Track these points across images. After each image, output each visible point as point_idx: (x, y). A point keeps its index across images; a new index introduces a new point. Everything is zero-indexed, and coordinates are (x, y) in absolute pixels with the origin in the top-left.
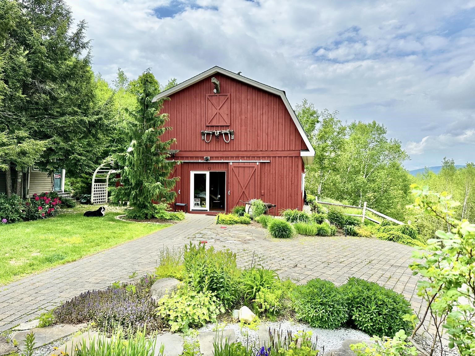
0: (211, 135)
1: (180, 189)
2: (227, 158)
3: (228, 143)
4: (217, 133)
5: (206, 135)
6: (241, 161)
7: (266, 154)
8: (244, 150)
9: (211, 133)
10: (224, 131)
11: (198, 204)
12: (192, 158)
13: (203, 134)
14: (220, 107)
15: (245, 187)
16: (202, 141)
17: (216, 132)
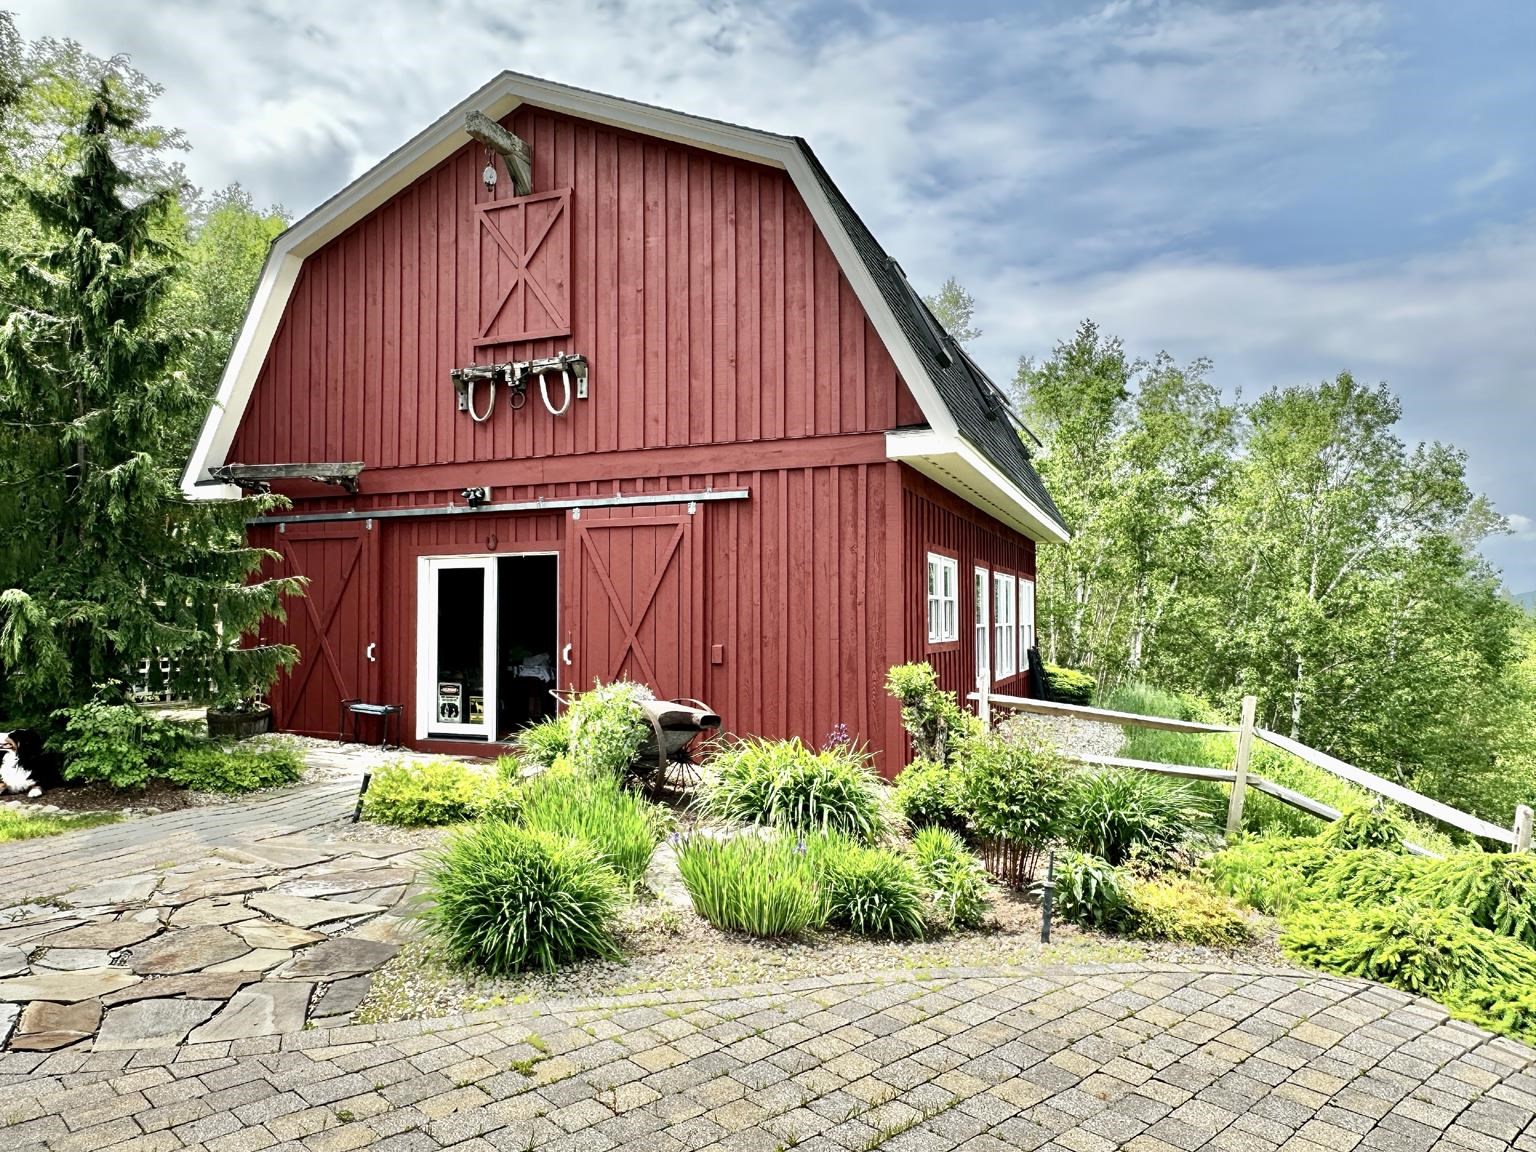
0: (492, 388)
1: (376, 636)
2: (561, 488)
3: (563, 419)
4: (513, 373)
5: (471, 386)
6: (619, 500)
7: (731, 459)
8: (632, 447)
9: (489, 375)
10: (542, 363)
11: (452, 709)
12: (421, 496)
13: (461, 383)
14: (530, 254)
15: (636, 625)
16: (459, 414)
17: (507, 368)
